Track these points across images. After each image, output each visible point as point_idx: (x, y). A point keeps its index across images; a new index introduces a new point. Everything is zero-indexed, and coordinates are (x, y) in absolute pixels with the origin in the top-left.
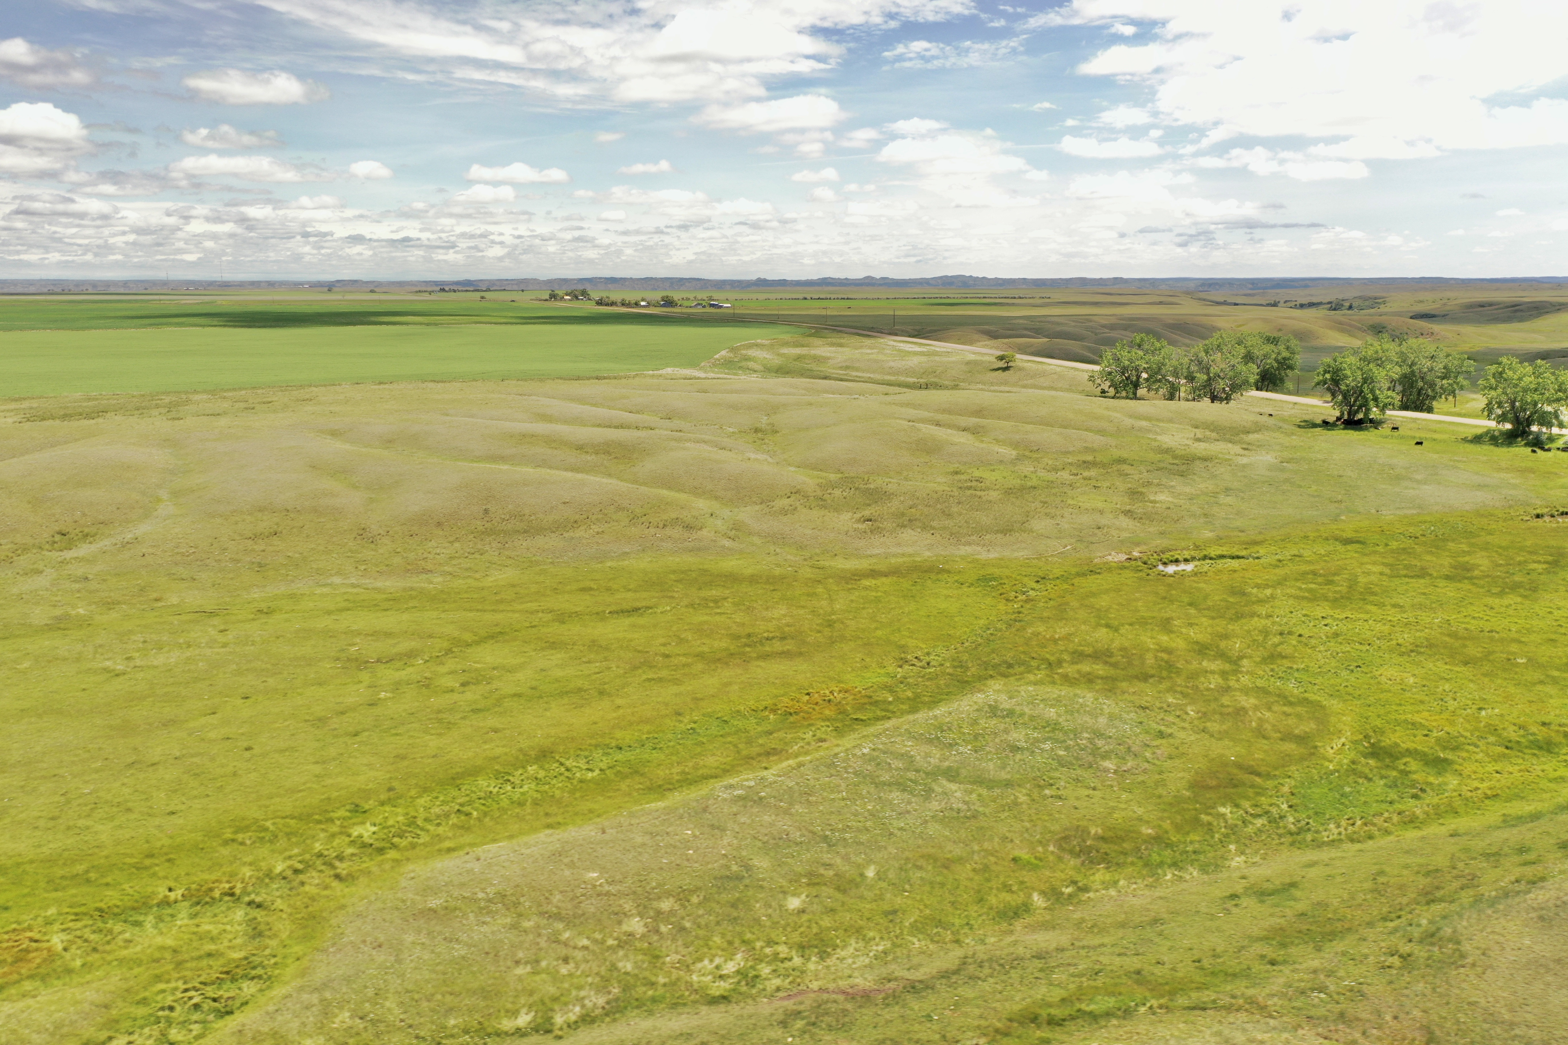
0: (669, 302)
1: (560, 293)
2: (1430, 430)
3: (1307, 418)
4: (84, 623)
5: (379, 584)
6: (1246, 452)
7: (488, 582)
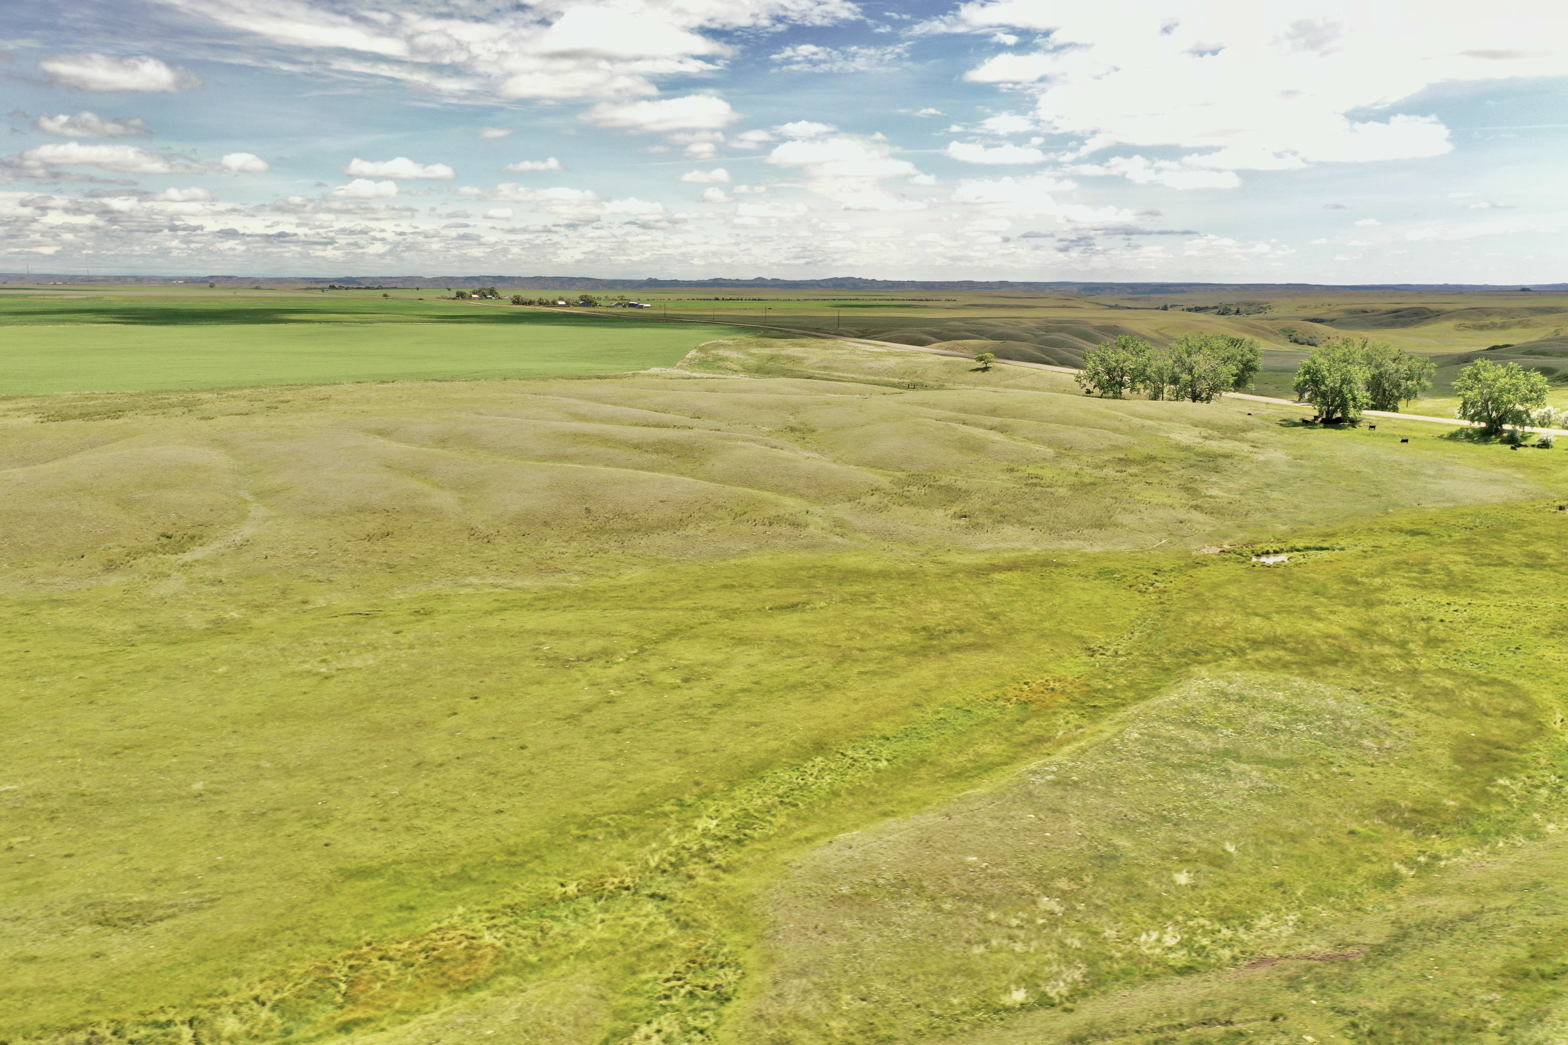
0: (587, 302)
1: (468, 291)
2: (1406, 429)
3: (1285, 417)
4: (243, 627)
5: (518, 583)
6: (1255, 450)
7: (624, 580)
